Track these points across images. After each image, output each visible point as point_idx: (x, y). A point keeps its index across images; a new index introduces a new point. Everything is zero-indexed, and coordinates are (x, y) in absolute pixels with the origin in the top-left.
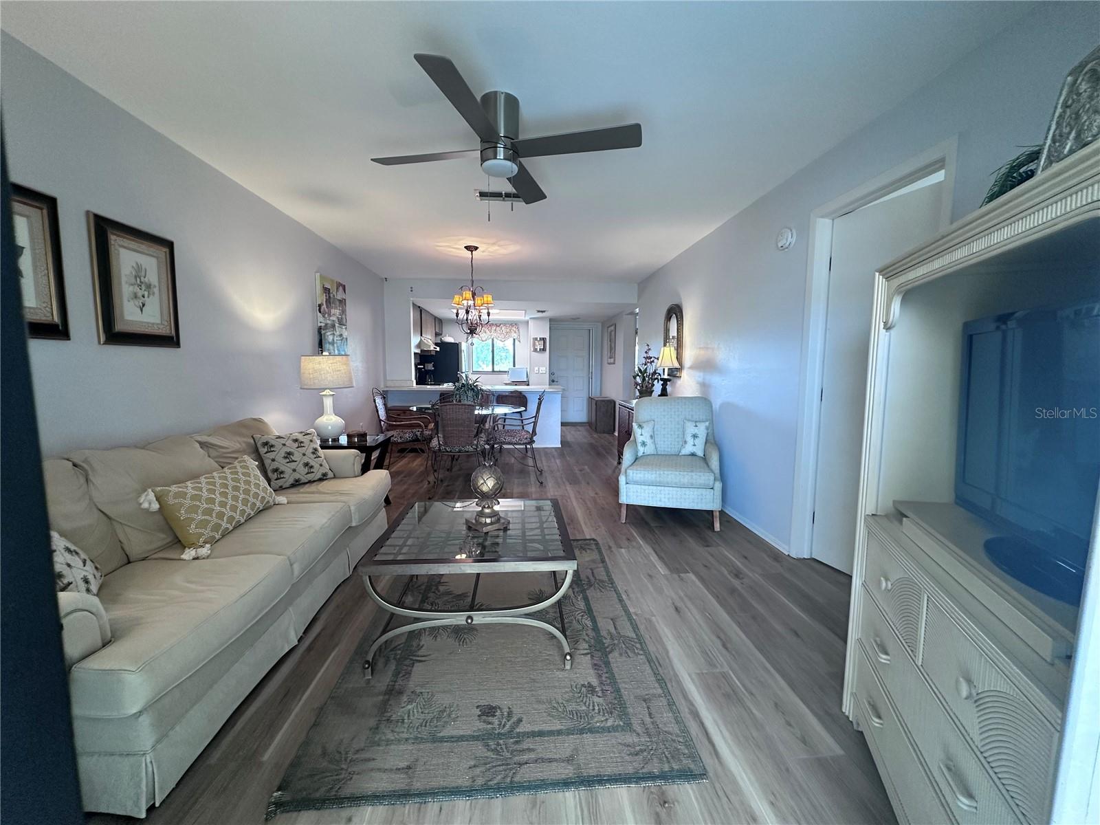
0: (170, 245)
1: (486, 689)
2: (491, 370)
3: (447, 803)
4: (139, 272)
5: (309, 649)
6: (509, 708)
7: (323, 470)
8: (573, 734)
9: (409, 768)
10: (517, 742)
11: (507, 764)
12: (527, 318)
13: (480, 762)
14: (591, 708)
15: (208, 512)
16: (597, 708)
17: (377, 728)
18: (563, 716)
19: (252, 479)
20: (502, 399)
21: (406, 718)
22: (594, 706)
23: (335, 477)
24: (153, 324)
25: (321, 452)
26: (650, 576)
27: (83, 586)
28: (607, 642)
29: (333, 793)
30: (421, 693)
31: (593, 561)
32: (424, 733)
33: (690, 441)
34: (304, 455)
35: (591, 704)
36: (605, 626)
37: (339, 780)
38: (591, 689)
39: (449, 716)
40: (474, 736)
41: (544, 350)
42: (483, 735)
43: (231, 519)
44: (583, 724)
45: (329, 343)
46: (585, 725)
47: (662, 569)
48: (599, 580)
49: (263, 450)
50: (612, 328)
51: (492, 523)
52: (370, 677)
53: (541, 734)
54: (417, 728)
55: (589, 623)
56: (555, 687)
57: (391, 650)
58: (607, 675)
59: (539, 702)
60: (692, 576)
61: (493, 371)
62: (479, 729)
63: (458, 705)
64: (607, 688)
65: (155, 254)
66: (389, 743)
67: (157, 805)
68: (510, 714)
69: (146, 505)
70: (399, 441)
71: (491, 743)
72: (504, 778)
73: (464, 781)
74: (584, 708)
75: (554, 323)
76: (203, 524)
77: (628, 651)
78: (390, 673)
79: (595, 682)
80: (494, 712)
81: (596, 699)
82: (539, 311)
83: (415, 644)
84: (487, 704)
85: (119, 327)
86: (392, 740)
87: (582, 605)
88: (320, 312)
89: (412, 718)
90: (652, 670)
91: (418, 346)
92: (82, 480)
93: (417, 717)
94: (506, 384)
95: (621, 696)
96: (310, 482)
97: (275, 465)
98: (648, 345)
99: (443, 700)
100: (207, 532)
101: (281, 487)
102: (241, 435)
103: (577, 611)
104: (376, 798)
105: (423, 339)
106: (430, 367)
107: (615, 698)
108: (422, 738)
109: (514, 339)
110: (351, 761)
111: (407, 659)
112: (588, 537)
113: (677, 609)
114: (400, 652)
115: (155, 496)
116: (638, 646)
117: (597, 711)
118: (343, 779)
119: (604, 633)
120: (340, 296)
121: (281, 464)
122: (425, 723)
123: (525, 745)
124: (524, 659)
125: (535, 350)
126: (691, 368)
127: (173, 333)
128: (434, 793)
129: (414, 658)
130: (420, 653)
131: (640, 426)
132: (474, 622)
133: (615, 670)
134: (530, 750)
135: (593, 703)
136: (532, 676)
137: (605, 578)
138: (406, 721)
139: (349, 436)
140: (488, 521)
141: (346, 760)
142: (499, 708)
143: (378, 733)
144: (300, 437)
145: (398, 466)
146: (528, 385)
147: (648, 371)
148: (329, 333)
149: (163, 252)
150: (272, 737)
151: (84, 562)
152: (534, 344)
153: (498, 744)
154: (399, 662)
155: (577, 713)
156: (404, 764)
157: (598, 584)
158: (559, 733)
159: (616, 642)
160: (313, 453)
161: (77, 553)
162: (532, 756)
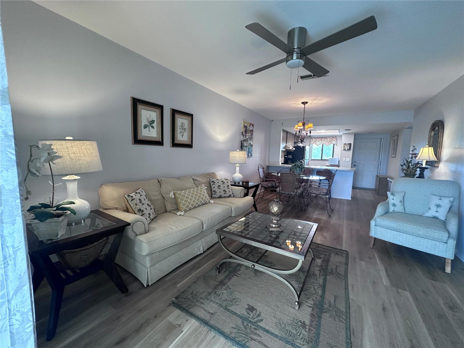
0: (191, 116)
1: (255, 299)
2: (320, 159)
3: (218, 336)
4: (183, 124)
5: (206, 256)
6: (260, 313)
7: (229, 193)
8: (282, 341)
9: (212, 314)
10: (255, 329)
11: (247, 336)
12: (341, 134)
13: (237, 328)
14: (298, 334)
15: (186, 201)
16: (301, 336)
17: (210, 294)
18: (282, 329)
19: (202, 193)
20: (319, 172)
21: (221, 295)
22: (300, 334)
23: (234, 197)
24: (185, 141)
25: (230, 186)
26: (374, 283)
27: (148, 215)
28: (326, 306)
29: (187, 308)
30: (231, 288)
31: (340, 262)
32: (224, 304)
33: (434, 208)
34: (224, 187)
35: (300, 332)
36: (329, 297)
37: (191, 305)
38: (304, 325)
39: (236, 302)
40: (240, 316)
41: (350, 149)
42: (244, 318)
43: (192, 205)
44: (290, 339)
45: (245, 147)
46: (291, 340)
47: (385, 281)
48: (338, 273)
49: (212, 184)
50: (396, 137)
51: (275, 227)
52: (218, 274)
53: (268, 331)
54: (222, 301)
55: (320, 292)
56: (286, 314)
57: (229, 267)
58: (316, 323)
59: (274, 317)
60: (408, 294)
61: (322, 159)
62: (243, 314)
63: (241, 300)
64: (312, 329)
65: (187, 119)
66: (211, 301)
67: (150, 285)
68: (259, 315)
69: (171, 196)
70: (266, 186)
71: (245, 323)
72: (242, 340)
73: (227, 331)
74: (295, 332)
75: (357, 136)
76: (184, 205)
77: (336, 317)
78: (224, 276)
79: (307, 322)
80: (253, 311)
81: (303, 331)
82: (346, 130)
83: (238, 268)
84: (252, 305)
85: (176, 142)
86: (213, 301)
87: (321, 281)
88: (242, 135)
89: (223, 296)
90: (346, 335)
91: (285, 148)
92: (159, 185)
93: (225, 296)
94: (327, 166)
95: (318, 338)
96: (225, 197)
97: (214, 189)
98: (414, 147)
99: (237, 295)
100: (185, 208)
101: (215, 197)
102: (207, 178)
103: (316, 284)
104: (198, 318)
105: (287, 145)
106: (290, 157)
107: (314, 337)
108: (222, 306)
109: (334, 145)
110: (198, 300)
111: (233, 273)
112: (343, 249)
113: (384, 309)
114: (232, 269)
115: (174, 193)
116: (344, 317)
117: (301, 338)
118: (193, 305)
119: (326, 301)
120: (251, 128)
121: (216, 189)
122: (226, 300)
123: (258, 332)
124: (278, 294)
125: (345, 150)
126: (447, 161)
127: (191, 144)
128: (215, 329)
129: (235, 274)
130: (238, 273)
131: (393, 194)
132: (255, 268)
133: (323, 322)
134: (259, 335)
135: (301, 332)
136: (278, 304)
137: (343, 273)
138: (220, 296)
139: (243, 182)
140: (274, 226)
141: (196, 299)
142: (256, 310)
143: (210, 295)
144: (224, 181)
145: (268, 197)
146: (339, 167)
147: (413, 162)
148: (245, 143)
149: (189, 118)
150: (183, 280)
151: (151, 209)
152: (344, 147)
153: (248, 325)
154: (230, 273)
155: (289, 332)
156: (211, 311)
157: (336, 274)
158: (276, 336)
159: (331, 309)
160: (227, 187)
161: (150, 206)
162: (258, 338)
